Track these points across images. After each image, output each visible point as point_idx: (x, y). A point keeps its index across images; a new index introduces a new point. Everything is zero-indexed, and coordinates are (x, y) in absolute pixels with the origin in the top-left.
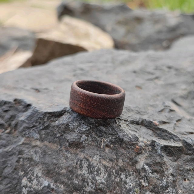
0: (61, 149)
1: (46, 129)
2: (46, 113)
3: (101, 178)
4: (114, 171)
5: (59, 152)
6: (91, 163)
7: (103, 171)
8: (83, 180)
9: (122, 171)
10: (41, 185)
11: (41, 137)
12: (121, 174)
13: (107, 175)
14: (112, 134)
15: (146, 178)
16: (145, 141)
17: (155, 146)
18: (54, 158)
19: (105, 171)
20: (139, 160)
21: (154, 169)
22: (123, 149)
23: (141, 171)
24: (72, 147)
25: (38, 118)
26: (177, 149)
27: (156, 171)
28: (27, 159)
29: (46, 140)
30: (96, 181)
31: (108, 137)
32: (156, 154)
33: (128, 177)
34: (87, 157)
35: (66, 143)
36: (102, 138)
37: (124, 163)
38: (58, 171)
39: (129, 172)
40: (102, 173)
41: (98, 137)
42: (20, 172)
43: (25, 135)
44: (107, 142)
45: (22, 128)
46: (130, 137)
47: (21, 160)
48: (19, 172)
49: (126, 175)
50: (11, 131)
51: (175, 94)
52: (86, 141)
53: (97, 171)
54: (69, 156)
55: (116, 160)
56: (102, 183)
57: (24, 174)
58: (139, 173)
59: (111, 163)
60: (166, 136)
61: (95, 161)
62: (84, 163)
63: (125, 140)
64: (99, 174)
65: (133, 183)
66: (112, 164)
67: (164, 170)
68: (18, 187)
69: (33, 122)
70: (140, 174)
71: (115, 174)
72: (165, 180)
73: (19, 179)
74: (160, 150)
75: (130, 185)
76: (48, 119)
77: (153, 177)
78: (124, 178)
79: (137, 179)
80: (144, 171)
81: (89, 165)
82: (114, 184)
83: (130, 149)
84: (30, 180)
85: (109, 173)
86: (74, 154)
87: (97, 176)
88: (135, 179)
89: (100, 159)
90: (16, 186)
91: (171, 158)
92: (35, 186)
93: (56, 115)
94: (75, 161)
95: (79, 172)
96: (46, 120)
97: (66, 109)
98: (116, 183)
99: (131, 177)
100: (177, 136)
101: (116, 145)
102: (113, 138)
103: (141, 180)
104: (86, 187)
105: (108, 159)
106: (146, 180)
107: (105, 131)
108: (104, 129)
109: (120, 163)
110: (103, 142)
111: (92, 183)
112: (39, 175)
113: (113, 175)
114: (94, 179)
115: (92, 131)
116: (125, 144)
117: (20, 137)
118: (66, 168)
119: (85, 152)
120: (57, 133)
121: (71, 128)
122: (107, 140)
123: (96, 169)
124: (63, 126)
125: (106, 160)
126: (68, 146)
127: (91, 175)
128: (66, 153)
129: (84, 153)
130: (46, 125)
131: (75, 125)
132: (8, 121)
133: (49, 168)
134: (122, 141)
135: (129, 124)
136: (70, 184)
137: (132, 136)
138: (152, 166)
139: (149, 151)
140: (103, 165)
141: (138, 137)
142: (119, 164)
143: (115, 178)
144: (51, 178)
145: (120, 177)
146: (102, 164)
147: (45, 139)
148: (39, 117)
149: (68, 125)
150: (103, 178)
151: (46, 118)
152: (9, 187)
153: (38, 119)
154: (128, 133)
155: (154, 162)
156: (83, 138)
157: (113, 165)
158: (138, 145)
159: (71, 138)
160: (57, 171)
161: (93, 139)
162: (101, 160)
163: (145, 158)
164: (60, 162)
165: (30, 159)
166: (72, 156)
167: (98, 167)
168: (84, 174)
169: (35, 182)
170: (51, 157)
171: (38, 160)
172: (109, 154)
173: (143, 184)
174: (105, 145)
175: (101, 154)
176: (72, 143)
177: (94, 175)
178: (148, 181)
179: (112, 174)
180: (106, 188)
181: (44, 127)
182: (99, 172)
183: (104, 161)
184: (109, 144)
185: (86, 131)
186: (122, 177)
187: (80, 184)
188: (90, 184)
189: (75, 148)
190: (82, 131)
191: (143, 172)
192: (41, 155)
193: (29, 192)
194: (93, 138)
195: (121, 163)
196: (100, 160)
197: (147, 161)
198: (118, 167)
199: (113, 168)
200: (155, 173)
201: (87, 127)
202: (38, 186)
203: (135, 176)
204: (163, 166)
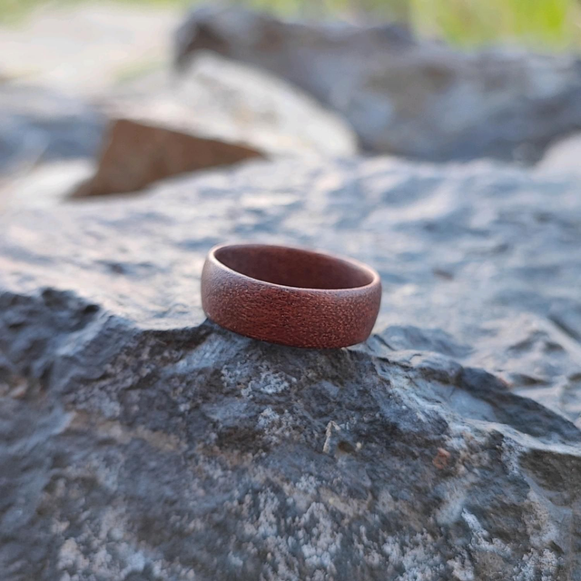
0: (190, 453)
1: (143, 388)
2: (146, 333)
3: (320, 551)
4: (363, 529)
5: (183, 463)
6: (290, 501)
7: (325, 527)
8: (262, 556)
9: (391, 532)
10: (123, 566)
11: (125, 414)
12: (385, 541)
13: (338, 542)
14: (359, 409)
15: (470, 554)
16: (469, 433)
17: (500, 452)
18: (168, 483)
19: (332, 528)
20: (447, 495)
21: (494, 526)
22: (395, 459)
23: (452, 532)
24: (226, 447)
25: (122, 351)
26: (574, 466)
27: (500, 534)
28: (80, 482)
29: (144, 423)
30: (304, 561)
31: (348, 419)
32: (504, 476)
33: (408, 549)
34: (277, 480)
35: (208, 432)
36: (325, 419)
37: (397, 504)
38: (178, 524)
39: (413, 532)
40: (322, 535)
41: (314, 417)
42: (57, 521)
43: (74, 402)
44: (344, 435)
45: (65, 381)
46: (420, 420)
48: (52, 523)
49: (403, 545)
50: (29, 390)
52: (274, 429)
53: (308, 529)
54: (215, 477)
55: (370, 495)
56: (322, 567)
57: (69, 528)
58: (447, 537)
59: (355, 503)
60: (538, 422)
61: (301, 492)
62: (266, 501)
63: (401, 428)
64: (314, 539)
65: (423, 572)
66: (356, 505)
67: (529, 530)
68: (47, 572)
69: (102, 363)
70: (450, 541)
71: (365, 538)
72: (531, 564)
73: (53, 546)
74: (515, 465)
75: (416, 578)
76: (152, 354)
77: (493, 553)
78: (394, 553)
79: (437, 558)
80: (461, 533)
81: (280, 509)
82: (363, 570)
83: (419, 460)
84: (88, 550)
85: (344, 534)
86: (234, 469)
87: (306, 543)
88: (432, 557)
89: (317, 489)
90: (43, 568)
91: (552, 494)
92: (102, 570)
93: (179, 341)
94: (236, 493)
95: (249, 529)
96: (145, 356)
98: (366, 570)
99: (419, 552)
100: (572, 424)
101: (373, 445)
102: (363, 421)
103: (450, 562)
104: (267, 578)
105: (345, 489)
106: (468, 562)
107: (338, 399)
108: (331, 388)
109: (384, 504)
110: (328, 434)
111: (289, 565)
112: (118, 533)
113: (360, 541)
114: (296, 552)
115: (293, 396)
116: (404, 441)
117: (58, 411)
118: (204, 516)
119: (268, 464)
120: (179, 401)
121: (228, 385)
122: (343, 425)
123: (303, 521)
124: (201, 377)
125: (336, 493)
126: (213, 442)
127: (287, 540)
128: (207, 467)
129: (266, 466)
130: (144, 375)
131: (241, 375)
132: (22, 359)
133: (150, 513)
134: (392, 430)
135: (416, 377)
136: (217, 566)
137: (427, 416)
138: (491, 517)
139: (482, 467)
140: (327, 509)
141: (446, 419)
142: (380, 507)
143: (367, 553)
144: (155, 545)
145: (380, 551)
146: (325, 506)
147: (140, 419)
148: (125, 347)
149: (217, 373)
150: (327, 550)
151: (147, 350)
153: (119, 354)
154: (412, 405)
155: (495, 502)
156: (265, 417)
157: (359, 509)
158: (444, 446)
159: (228, 415)
160: (174, 524)
161: (298, 423)
162: (322, 491)
163: (465, 490)
164: (187, 494)
165: (89, 484)
166: (225, 476)
167: (312, 516)
168: (265, 537)
169: (102, 556)
170: (157, 476)
171: (114, 488)
172: (347, 471)
173: (458, 573)
174: (335, 442)
175: (323, 474)
176: (228, 431)
177: (298, 540)
178: (473, 565)
179: (355, 538)
181: (140, 381)
182: (315, 531)
183: (332, 496)
184: (350, 439)
185: (277, 394)
186: (387, 548)
187: (250, 567)
188: (282, 568)
189: (237, 448)
190: (261, 393)
191: (459, 537)
192: (126, 468)
194: (296, 420)
195: (386, 502)
196: (318, 493)
197: (473, 499)
198: (377, 517)
199: (360, 519)
200: (499, 541)
201: (278, 383)
202: (113, 568)
203: (432, 548)
204: (525, 517)
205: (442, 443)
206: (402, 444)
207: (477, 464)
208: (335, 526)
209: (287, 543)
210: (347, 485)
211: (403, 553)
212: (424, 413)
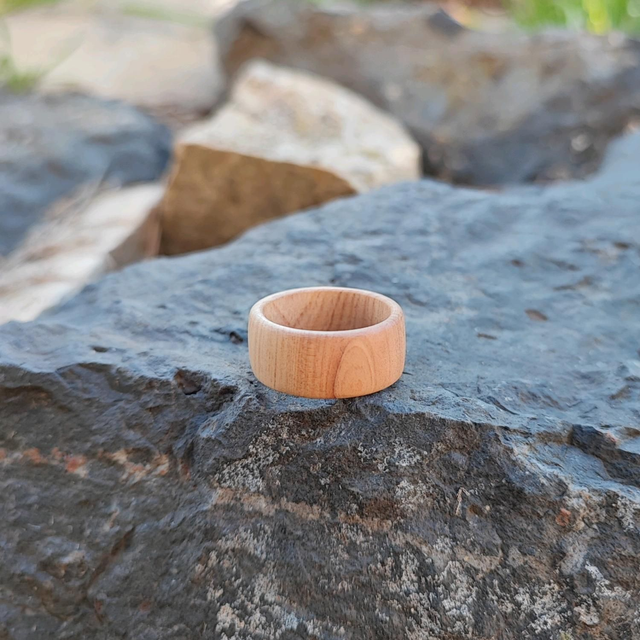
0: (333, 521)
1: (283, 464)
2: (284, 415)
3: (458, 604)
4: (496, 582)
5: (327, 531)
6: (429, 561)
7: (462, 582)
8: (406, 611)
9: (520, 583)
10: (277, 626)
11: (269, 488)
12: (516, 592)
13: (474, 595)
14: (487, 476)
15: (594, 602)
16: (586, 492)
17: (616, 509)
18: (314, 550)
19: (468, 582)
20: (570, 549)
21: (614, 576)
22: (521, 519)
23: (577, 583)
24: (367, 516)
25: (262, 433)
27: (621, 583)
28: (230, 553)
29: (286, 496)
30: (445, 614)
31: (476, 484)
32: (621, 531)
33: (538, 598)
34: (415, 543)
35: (348, 503)
36: (456, 486)
37: (526, 559)
38: (326, 587)
39: (541, 584)
40: (459, 590)
41: (446, 485)
42: (211, 589)
43: (219, 481)
44: (474, 500)
45: (211, 461)
46: (543, 484)
47: (213, 555)
48: (207, 592)
49: (532, 594)
50: (172, 468)
52: (410, 498)
53: (446, 585)
54: (358, 542)
55: (500, 551)
56: (461, 618)
57: (223, 594)
58: (572, 587)
59: (488, 558)
61: (438, 552)
62: (407, 562)
63: (526, 492)
64: (452, 593)
65: (552, 618)
66: (488, 562)
68: (205, 635)
69: (244, 445)
70: (575, 591)
71: (498, 590)
73: (210, 613)
74: (631, 521)
75: (545, 623)
76: (290, 432)
77: (615, 599)
78: (526, 603)
79: (564, 605)
80: (586, 583)
81: (420, 568)
82: (498, 620)
83: (544, 519)
84: (244, 614)
85: (479, 588)
86: (375, 534)
87: (445, 598)
88: (560, 605)
89: (452, 549)
92: (258, 631)
93: (314, 421)
94: (379, 557)
95: (393, 587)
96: (284, 436)
98: (501, 618)
99: (548, 600)
101: (501, 507)
102: (491, 487)
103: (576, 609)
104: (412, 630)
105: (478, 547)
106: (592, 609)
107: (466, 468)
108: (461, 460)
109: (513, 560)
110: (460, 499)
111: (432, 618)
112: (270, 597)
113: (494, 593)
114: (436, 607)
115: (426, 468)
116: (529, 503)
117: (204, 488)
118: (351, 578)
119: (407, 529)
120: (319, 475)
121: (365, 460)
122: (472, 491)
123: (441, 578)
124: (338, 454)
125: (470, 552)
126: (354, 512)
127: (428, 596)
128: (350, 534)
129: (405, 531)
131: (377, 451)
132: (161, 441)
133: (299, 579)
134: (518, 494)
135: (535, 443)
137: (549, 480)
138: (611, 568)
139: (599, 523)
140: (462, 566)
141: (565, 481)
142: (510, 562)
143: (500, 602)
144: (306, 606)
145: (513, 601)
146: (461, 563)
147: (281, 493)
148: (263, 429)
149: (354, 450)
151: (286, 430)
154: (533, 470)
155: (615, 555)
156: (402, 489)
157: (491, 565)
158: (566, 506)
159: (367, 488)
160: (323, 587)
161: (431, 491)
162: (456, 549)
163: (586, 545)
164: (332, 559)
165: (240, 554)
166: (367, 541)
167: (449, 572)
168: (408, 593)
169: (257, 617)
170: (303, 545)
171: (264, 557)
172: (479, 532)
173: (584, 618)
175: (459, 536)
176: (368, 502)
177: (438, 595)
178: (598, 611)
179: (489, 590)
180: (473, 633)
181: (280, 457)
182: (453, 586)
183: (466, 554)
184: (480, 504)
185: (410, 466)
186: (519, 598)
187: (396, 622)
188: (425, 620)
189: (377, 516)
190: (397, 467)
191: (583, 586)
192: (273, 539)
194: (429, 488)
195: (515, 559)
196: (453, 552)
197: (594, 552)
198: (508, 571)
199: (493, 573)
200: (620, 589)
201: (410, 456)
202: (268, 629)
203: (559, 597)
205: (562, 503)
206: (528, 506)
207: (595, 521)
208: (471, 580)
209: (429, 599)
210: (479, 544)
211: (534, 602)
212: (545, 477)
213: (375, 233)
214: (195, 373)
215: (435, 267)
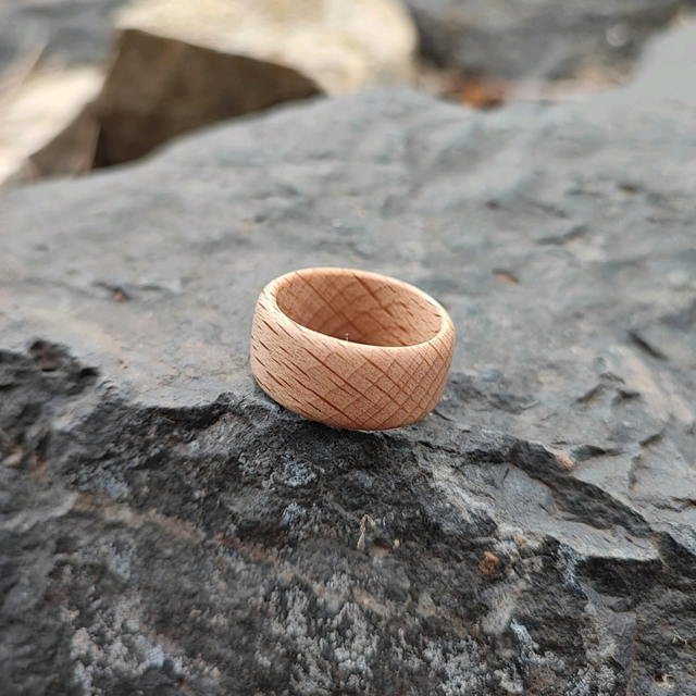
0: (209, 542)
1: (152, 468)
2: (151, 410)
3: (354, 654)
4: (401, 632)
5: (202, 552)
6: (320, 601)
7: (360, 629)
8: (291, 656)
9: (431, 636)
10: (141, 660)
11: (135, 495)
12: (425, 647)
13: (374, 644)
14: (397, 504)
15: (518, 667)
16: (520, 536)
17: (556, 559)
18: (186, 573)
19: (367, 629)
20: (495, 602)
21: (546, 639)
22: (437, 560)
23: (500, 643)
24: (249, 540)
25: (124, 429)
26: (639, 571)
27: (554, 647)
28: (88, 569)
29: (155, 506)
30: (337, 665)
31: (385, 513)
32: (558, 585)
33: (451, 656)
34: (305, 578)
35: (227, 522)
36: (361, 512)
37: (439, 609)
38: (199, 619)
39: (456, 639)
40: (357, 637)
41: (346, 510)
42: (65, 610)
43: (76, 483)
44: (380, 531)
45: (64, 459)
46: (464, 521)
47: (68, 570)
48: (60, 611)
49: (445, 652)
50: (25, 459)
51: (644, 307)
52: (301, 524)
53: (341, 631)
54: (238, 570)
55: (409, 597)
56: (358, 672)
57: (79, 617)
58: (494, 648)
59: (391, 604)
60: (602, 512)
61: (332, 593)
62: (294, 599)
63: (444, 530)
64: (347, 641)
65: (468, 680)
66: (393, 606)
67: (585, 644)
68: (59, 659)
69: (104, 443)
70: (497, 652)
71: (403, 642)
72: (586, 680)
73: (63, 635)
74: (572, 575)
75: (459, 687)
76: (160, 431)
77: (544, 666)
78: (436, 659)
79: (483, 666)
80: (510, 644)
81: (310, 609)
82: (401, 675)
83: (463, 563)
84: (101, 641)
85: (381, 637)
86: (258, 563)
87: (339, 646)
88: (478, 665)
89: (351, 588)
90: (54, 655)
91: (613, 601)
92: (118, 663)
93: (189, 421)
94: (262, 590)
95: (276, 628)
96: (152, 436)
97: (227, 400)
98: (406, 674)
99: (464, 658)
100: (640, 517)
101: (413, 544)
102: (401, 518)
103: (497, 673)
104: (298, 679)
105: (381, 590)
106: (516, 675)
107: (373, 491)
108: (368, 481)
109: (424, 607)
110: (363, 529)
111: (322, 668)
112: (133, 625)
113: (398, 644)
114: (327, 655)
115: (323, 489)
116: (446, 543)
117: (59, 488)
118: (228, 611)
119: (296, 560)
120: (193, 486)
121: (247, 474)
122: (379, 520)
123: (335, 623)
124: (215, 464)
125: (372, 594)
126: (234, 534)
127: (318, 642)
128: (228, 559)
129: (293, 563)
130: (152, 455)
131: (261, 464)
132: (13, 426)
133: (168, 607)
134: (436, 529)
135: (463, 465)
136: (243, 665)
137: (473, 516)
138: (543, 629)
139: (533, 573)
140: (362, 610)
141: (495, 520)
142: (419, 610)
143: (405, 656)
144: (174, 638)
145: (421, 656)
146: (360, 606)
147: (149, 502)
148: (127, 426)
149: (233, 461)
150: (362, 653)
151: (154, 428)
152: (30, 655)
153: (122, 433)
154: (459, 503)
155: (548, 613)
156: (290, 513)
157: (397, 611)
158: (492, 550)
159: (248, 508)
160: (195, 618)
161: (328, 516)
162: (356, 591)
163: (515, 597)
164: (207, 587)
165: (99, 571)
166: (249, 570)
167: (345, 617)
168: (294, 637)
169: (118, 647)
170: (173, 566)
171: (127, 576)
172: (384, 571)
173: (505, 684)
174: (369, 539)
175: (357, 572)
176: (249, 525)
177: (330, 642)
178: (522, 678)
179: (393, 641)
180: (370, 689)
181: (148, 461)
182: (349, 633)
183: (368, 596)
184: (386, 536)
185: (303, 486)
186: (428, 654)
187: (280, 668)
188: (313, 670)
189: (260, 542)
190: (285, 486)
191: (506, 647)
192: (139, 556)
193: (98, 681)
194: (326, 514)
195: (426, 607)
196: (351, 592)
197: (523, 608)
198: (417, 620)
199: (398, 621)
200: (552, 654)
201: (304, 474)
202: (130, 661)
203: (477, 656)
204: (581, 631)
205: (489, 547)
206: (445, 546)
207: (528, 570)
208: (371, 627)
209: (319, 645)
210: (384, 586)
211: (446, 659)
212: (470, 512)
213: (324, 157)
214: (55, 346)
215: (390, 208)
